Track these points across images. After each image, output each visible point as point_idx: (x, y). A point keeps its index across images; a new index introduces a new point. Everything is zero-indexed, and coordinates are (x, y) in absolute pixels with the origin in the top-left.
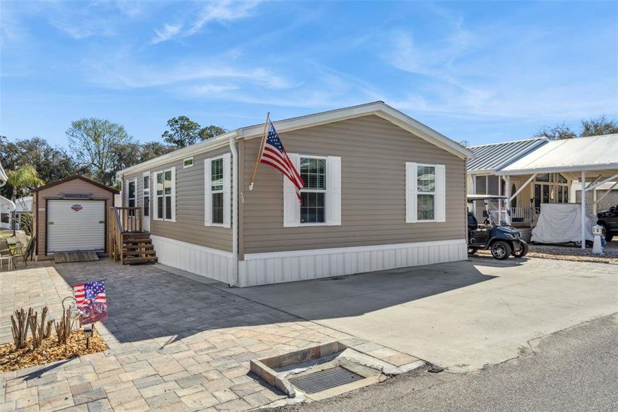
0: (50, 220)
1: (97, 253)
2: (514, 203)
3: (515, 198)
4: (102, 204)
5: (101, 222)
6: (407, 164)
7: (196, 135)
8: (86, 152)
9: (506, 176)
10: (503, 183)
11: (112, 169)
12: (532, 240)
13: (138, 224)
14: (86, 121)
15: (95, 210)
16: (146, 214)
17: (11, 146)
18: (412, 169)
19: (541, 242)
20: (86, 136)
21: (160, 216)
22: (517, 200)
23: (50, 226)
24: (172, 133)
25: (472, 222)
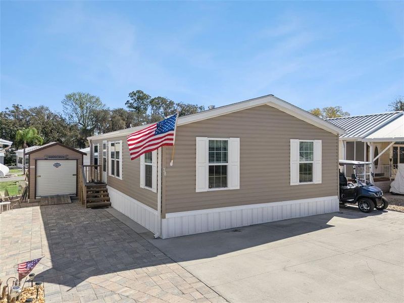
0: (38, 174)
1: (71, 197)
2: (376, 163)
3: (378, 159)
4: (75, 162)
5: (74, 175)
6: (291, 140)
7: (148, 103)
8: (74, 115)
9: (370, 143)
10: (368, 147)
11: (92, 127)
12: (390, 191)
13: (99, 176)
14: (74, 94)
15: (69, 166)
16: (105, 170)
17: (25, 111)
18: (295, 145)
19: (398, 193)
20: (74, 104)
21: (113, 173)
22: (379, 160)
23: (38, 179)
24: (132, 102)
25: (343, 181)
